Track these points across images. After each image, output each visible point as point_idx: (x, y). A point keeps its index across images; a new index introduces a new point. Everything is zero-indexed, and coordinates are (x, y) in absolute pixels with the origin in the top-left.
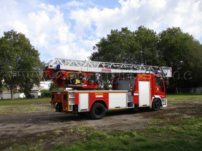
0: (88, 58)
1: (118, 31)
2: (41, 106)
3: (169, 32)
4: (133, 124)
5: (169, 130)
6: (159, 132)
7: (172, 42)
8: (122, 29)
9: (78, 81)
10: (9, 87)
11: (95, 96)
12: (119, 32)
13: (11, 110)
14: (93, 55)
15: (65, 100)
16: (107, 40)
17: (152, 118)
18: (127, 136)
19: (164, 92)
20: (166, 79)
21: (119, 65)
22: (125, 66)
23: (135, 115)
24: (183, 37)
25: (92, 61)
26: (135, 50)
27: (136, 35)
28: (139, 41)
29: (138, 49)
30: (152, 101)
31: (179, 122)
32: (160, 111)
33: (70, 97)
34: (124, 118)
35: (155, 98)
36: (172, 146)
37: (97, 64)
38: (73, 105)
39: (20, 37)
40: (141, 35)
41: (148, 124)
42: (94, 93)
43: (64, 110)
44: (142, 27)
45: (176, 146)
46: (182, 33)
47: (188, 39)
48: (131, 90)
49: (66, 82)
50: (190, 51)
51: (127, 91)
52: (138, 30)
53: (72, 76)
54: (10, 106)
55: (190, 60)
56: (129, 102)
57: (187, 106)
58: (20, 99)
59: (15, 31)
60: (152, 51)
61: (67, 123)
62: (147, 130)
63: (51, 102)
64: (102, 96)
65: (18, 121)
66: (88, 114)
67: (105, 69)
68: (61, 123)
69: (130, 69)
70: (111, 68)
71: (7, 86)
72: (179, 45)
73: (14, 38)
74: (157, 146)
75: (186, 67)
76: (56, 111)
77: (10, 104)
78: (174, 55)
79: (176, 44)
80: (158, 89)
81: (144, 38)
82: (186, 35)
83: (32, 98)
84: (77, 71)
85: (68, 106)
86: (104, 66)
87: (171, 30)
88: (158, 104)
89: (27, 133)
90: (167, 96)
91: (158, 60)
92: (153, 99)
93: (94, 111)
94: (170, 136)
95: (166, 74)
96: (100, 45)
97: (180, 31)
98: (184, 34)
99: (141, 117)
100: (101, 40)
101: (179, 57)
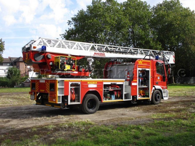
0: (61, 36)
1: (102, 1)
2: (5, 98)
3: (165, 6)
4: (135, 118)
5: (178, 124)
6: (168, 126)
7: (169, 19)
9: (68, 67)
11: (88, 85)
12: (103, 3)
14: (68, 32)
15: (52, 89)
16: (87, 13)
17: (154, 112)
18: (134, 130)
19: (166, 82)
20: (168, 66)
21: (114, 47)
22: (121, 49)
23: (133, 108)
24: (183, 13)
25: (67, 40)
26: (123, 27)
27: (124, 8)
28: (129, 16)
29: (126, 26)
30: (152, 93)
31: (187, 116)
32: (161, 104)
33: (58, 86)
34: (121, 113)
35: (155, 89)
36: (187, 139)
37: (88, 46)
38: (62, 96)
40: (130, 8)
41: (153, 118)
42: (86, 82)
43: (49, 102)
45: (191, 139)
46: (181, 7)
47: (189, 15)
48: (128, 79)
49: (53, 68)
50: (191, 31)
51: (125, 80)
52: (127, 1)
53: (61, 60)
55: (191, 43)
56: (126, 93)
57: (191, 99)
60: (144, 29)
61: (54, 117)
62: (154, 124)
63: (30, 93)
64: (95, 86)
66: (79, 108)
67: (98, 52)
68: (48, 118)
69: (127, 53)
70: (105, 52)
72: (178, 22)
74: (171, 140)
75: (186, 50)
76: (36, 104)
78: (172, 35)
79: (175, 22)
80: (159, 78)
81: (134, 11)
82: (186, 10)
84: (67, 55)
85: (56, 97)
86: (96, 48)
87: (169, 4)
88: (158, 96)
89: (11, 129)
90: (168, 87)
91: (151, 42)
92: (153, 90)
93: (86, 104)
94: (182, 130)
95: (168, 60)
96: (77, 19)
97: (180, 4)
98: (185, 9)
99: (141, 112)
100: (78, 12)
101: (178, 38)
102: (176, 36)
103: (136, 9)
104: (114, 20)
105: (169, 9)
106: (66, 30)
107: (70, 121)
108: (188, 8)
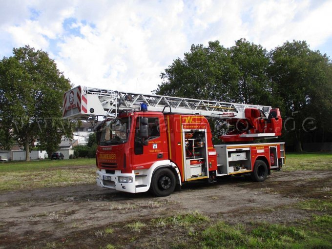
0: (153, 92)
1: (203, 47)
3: (287, 49)
7: (293, 66)
8: (210, 43)
10: (22, 141)
12: (205, 48)
13: (30, 179)
14: (161, 87)
16: (184, 63)
17: (300, 197)
27: (232, 54)
28: (238, 64)
29: (236, 77)
39: (40, 57)
40: (241, 54)
44: (242, 40)
46: (309, 50)
47: (320, 60)
50: (324, 81)
52: (235, 45)
54: (26, 174)
55: (325, 97)
58: (40, 160)
59: (31, 47)
65: (47, 201)
71: (18, 139)
72: (305, 70)
73: (30, 59)
75: (317, 107)
77: (25, 169)
78: (298, 87)
79: (301, 69)
81: (246, 58)
82: (316, 53)
83: (59, 159)
87: (292, 46)
89: (73, 228)
91: (270, 97)
96: (172, 71)
97: (306, 47)
98: (313, 52)
99: (278, 196)
100: (173, 62)
101: (306, 90)
102: (303, 88)
103: (248, 55)
104: (219, 70)
105: (291, 54)
106: (159, 86)
107: (168, 213)
108: (318, 51)
